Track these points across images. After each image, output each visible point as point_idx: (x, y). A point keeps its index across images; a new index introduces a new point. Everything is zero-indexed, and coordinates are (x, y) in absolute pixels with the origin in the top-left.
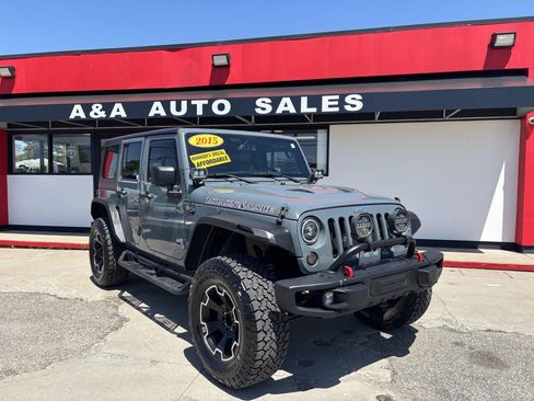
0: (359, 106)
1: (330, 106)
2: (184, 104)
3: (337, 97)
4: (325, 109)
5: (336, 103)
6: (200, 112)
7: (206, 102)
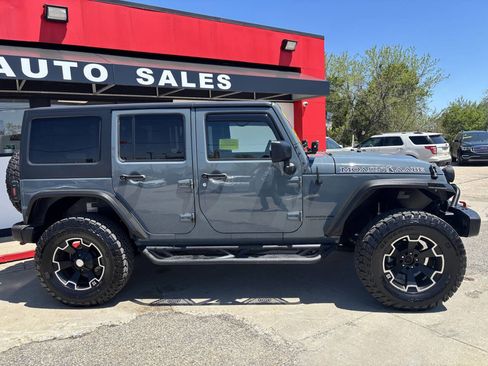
0: (229, 86)
1: (207, 83)
2: (43, 65)
3: (211, 76)
4: (203, 85)
5: (211, 81)
6: (67, 76)
7: (75, 65)
